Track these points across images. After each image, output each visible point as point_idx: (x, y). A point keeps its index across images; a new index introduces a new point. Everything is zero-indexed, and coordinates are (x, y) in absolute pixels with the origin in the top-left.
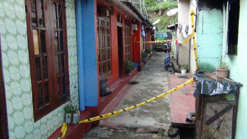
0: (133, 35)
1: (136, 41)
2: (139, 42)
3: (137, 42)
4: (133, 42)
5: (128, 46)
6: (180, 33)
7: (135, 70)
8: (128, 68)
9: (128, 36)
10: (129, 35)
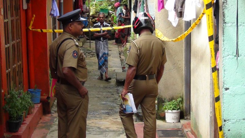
0: (26, 11)
1: (34, 26)
2: (44, 31)
3: (39, 30)
4: (27, 30)
5: (13, 45)
6: (159, 10)
7: (34, 113)
8: (15, 115)
9: (12, 16)
10: (14, 12)
